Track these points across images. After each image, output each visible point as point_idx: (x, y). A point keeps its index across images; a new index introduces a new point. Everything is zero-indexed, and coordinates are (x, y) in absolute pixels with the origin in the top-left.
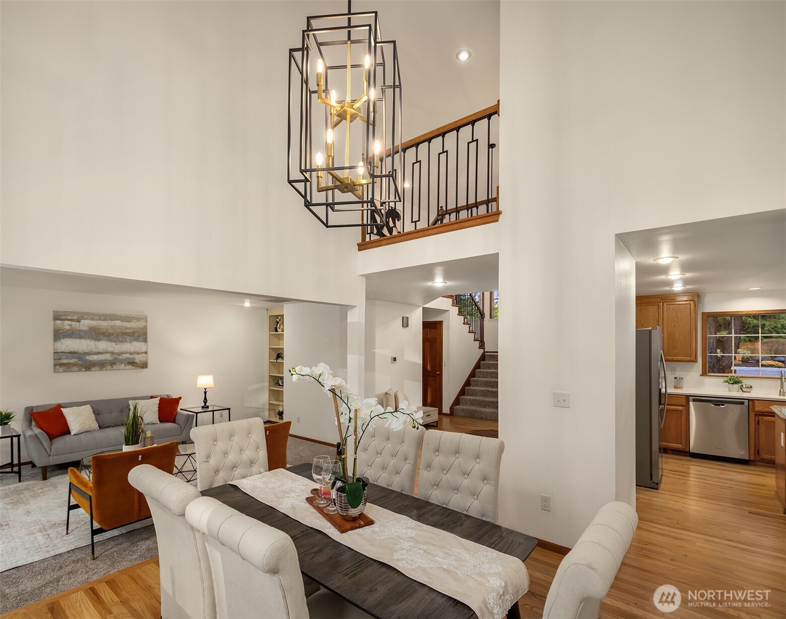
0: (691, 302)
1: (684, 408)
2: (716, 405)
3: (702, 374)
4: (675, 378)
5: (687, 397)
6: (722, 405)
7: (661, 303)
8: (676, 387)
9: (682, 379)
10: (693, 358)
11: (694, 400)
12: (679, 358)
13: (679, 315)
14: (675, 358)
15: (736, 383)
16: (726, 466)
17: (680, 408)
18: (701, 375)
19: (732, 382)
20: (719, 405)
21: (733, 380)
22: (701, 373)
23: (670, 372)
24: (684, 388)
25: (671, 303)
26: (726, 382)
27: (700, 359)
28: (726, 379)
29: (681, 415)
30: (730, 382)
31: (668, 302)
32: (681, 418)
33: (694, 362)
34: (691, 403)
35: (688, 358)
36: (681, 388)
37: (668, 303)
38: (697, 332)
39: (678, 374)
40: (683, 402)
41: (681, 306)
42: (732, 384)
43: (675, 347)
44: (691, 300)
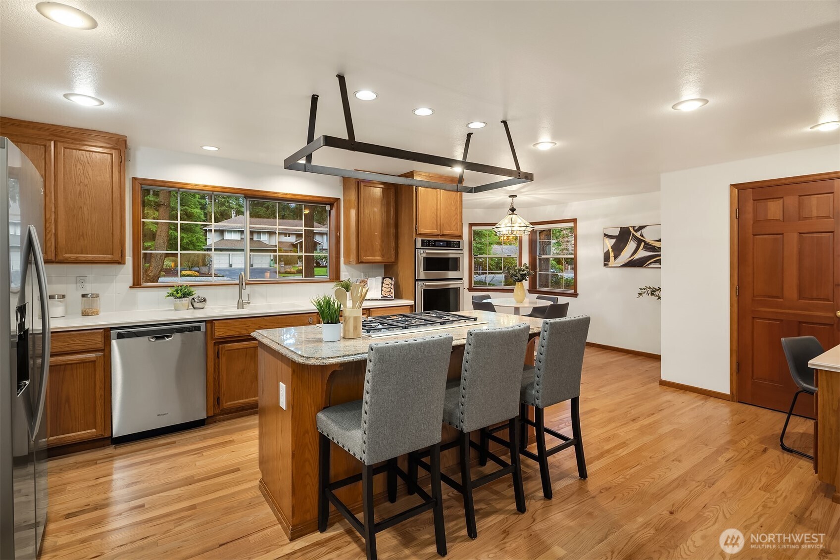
0: (113, 152)
1: (100, 354)
2: (157, 338)
3: (133, 285)
4: (83, 296)
5: (106, 332)
6: (168, 337)
7: (52, 143)
8: (85, 314)
9: (97, 296)
10: (117, 257)
11: (120, 336)
12: (90, 256)
13: (90, 173)
14: (82, 256)
15: (185, 295)
16: (174, 442)
17: (92, 355)
18: (130, 287)
19: (179, 295)
20: (163, 338)
21: (181, 290)
22: (131, 284)
23: (74, 286)
24: (101, 314)
25: (72, 146)
26: (172, 295)
27: (129, 259)
28: (170, 290)
29: (95, 370)
30: (178, 296)
31: (68, 143)
32: (95, 375)
33: (119, 263)
34: (114, 343)
35: (108, 257)
36: (95, 313)
37: (66, 145)
38: (125, 209)
39: (89, 289)
40: (99, 342)
41: (94, 155)
42: (180, 298)
43: (83, 235)
44: (113, 148)
